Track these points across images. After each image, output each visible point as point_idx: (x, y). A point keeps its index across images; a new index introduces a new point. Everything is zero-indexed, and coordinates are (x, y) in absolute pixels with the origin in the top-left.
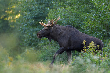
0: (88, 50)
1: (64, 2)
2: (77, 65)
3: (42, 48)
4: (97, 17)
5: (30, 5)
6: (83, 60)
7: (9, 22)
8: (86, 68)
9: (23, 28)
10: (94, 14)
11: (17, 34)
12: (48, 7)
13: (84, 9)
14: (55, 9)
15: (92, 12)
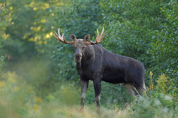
0: (157, 87)
1: (119, 13)
2: (140, 109)
4: (170, 35)
5: (68, 18)
6: (148, 102)
7: (37, 43)
8: (154, 114)
9: (57, 53)
10: (167, 32)
11: (49, 62)
12: (95, 21)
13: (151, 24)
14: (106, 24)
15: (163, 28)
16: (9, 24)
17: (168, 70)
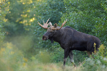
1: (76, 7)
2: (88, 66)
3: (56, 50)
5: (44, 9)
6: (93, 61)
7: (24, 25)
9: (37, 31)
10: (105, 19)
11: (32, 37)
12: (61, 11)
13: (95, 13)
14: (68, 13)
15: (102, 16)
16: (8, 13)
17: (105, 42)
